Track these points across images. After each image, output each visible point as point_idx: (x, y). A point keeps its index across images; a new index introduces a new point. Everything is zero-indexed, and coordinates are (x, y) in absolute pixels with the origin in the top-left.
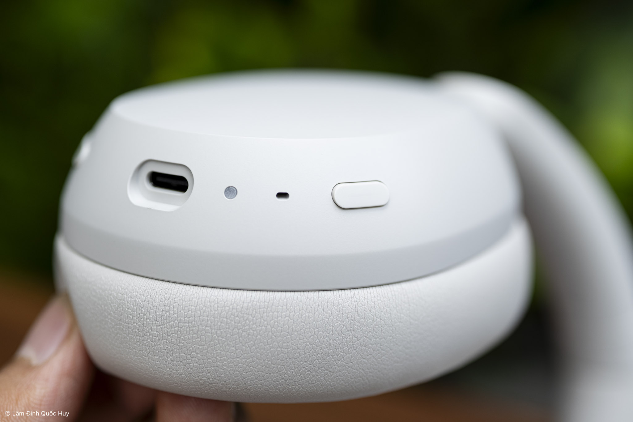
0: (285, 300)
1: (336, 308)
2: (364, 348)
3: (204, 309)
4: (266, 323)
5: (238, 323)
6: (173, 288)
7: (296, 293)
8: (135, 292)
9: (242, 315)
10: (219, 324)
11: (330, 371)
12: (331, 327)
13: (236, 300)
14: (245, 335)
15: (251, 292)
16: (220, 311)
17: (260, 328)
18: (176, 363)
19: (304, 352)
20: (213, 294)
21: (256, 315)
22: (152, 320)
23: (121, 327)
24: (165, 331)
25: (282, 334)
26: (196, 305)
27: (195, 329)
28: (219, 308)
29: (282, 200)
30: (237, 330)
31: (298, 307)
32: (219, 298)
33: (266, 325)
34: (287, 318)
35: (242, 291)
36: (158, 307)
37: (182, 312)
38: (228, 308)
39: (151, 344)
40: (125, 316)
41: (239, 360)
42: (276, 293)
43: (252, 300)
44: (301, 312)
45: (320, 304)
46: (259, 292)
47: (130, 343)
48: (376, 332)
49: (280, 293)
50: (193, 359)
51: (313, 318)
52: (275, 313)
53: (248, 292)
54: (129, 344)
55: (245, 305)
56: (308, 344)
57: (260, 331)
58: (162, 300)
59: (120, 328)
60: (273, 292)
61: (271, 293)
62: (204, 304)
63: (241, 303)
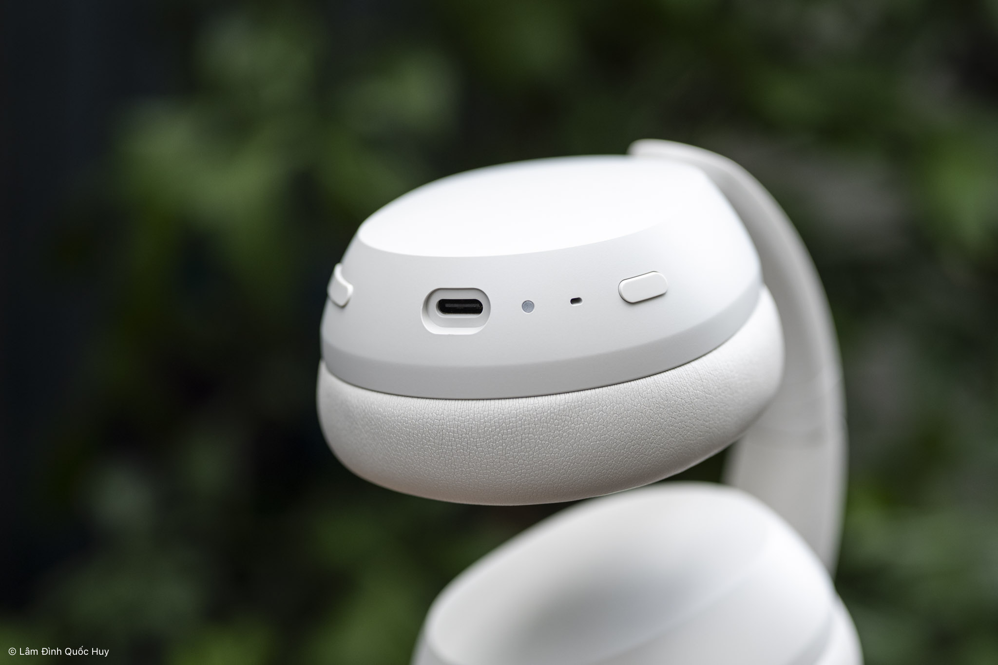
0: (596, 396)
1: (641, 395)
2: (672, 427)
3: (524, 418)
4: (583, 420)
5: (558, 425)
6: (489, 405)
7: (604, 388)
8: (452, 415)
9: (560, 417)
10: (541, 429)
11: (645, 455)
12: (641, 414)
13: (552, 405)
14: (566, 435)
15: (563, 395)
16: (539, 418)
17: (578, 426)
18: (505, 472)
19: (620, 440)
20: (529, 403)
21: (573, 414)
22: (475, 437)
23: (444, 450)
24: (491, 446)
25: (598, 428)
26: (515, 416)
27: (519, 438)
28: (538, 415)
29: (576, 305)
30: (558, 432)
31: (608, 401)
32: (536, 405)
33: (583, 423)
34: (601, 412)
35: (554, 396)
36: (479, 426)
37: (503, 425)
38: (546, 413)
39: (478, 460)
40: (447, 439)
41: (563, 459)
42: (586, 391)
43: (567, 401)
44: (612, 405)
45: (627, 394)
46: (570, 394)
47: (456, 463)
48: (679, 411)
49: (589, 391)
50: (521, 466)
51: (623, 408)
52: (589, 410)
53: (561, 395)
54: (455, 465)
55: (562, 407)
56: (623, 432)
57: (579, 429)
58: (481, 418)
59: (442, 451)
60: (584, 391)
61: (582, 392)
62: (523, 414)
63: (557, 406)
